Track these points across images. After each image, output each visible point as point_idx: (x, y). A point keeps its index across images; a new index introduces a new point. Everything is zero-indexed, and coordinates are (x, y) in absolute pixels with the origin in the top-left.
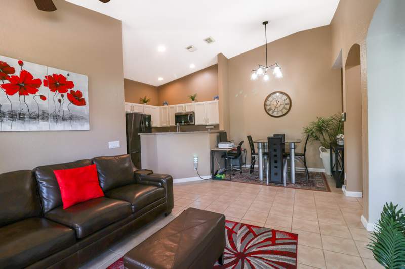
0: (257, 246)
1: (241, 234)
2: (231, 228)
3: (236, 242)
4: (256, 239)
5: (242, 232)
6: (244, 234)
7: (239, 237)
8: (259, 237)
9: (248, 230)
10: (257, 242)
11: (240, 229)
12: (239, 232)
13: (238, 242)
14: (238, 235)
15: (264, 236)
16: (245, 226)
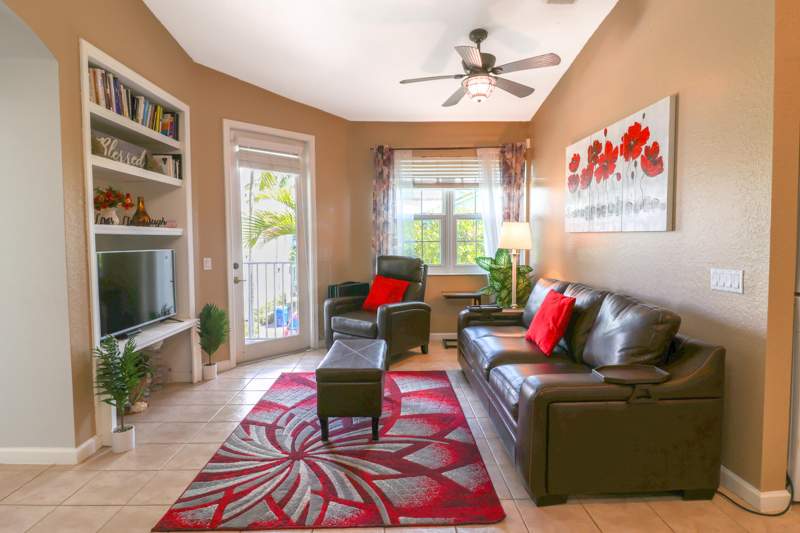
0: (268, 476)
1: (303, 494)
2: (332, 504)
3: (309, 475)
4: (268, 490)
5: (300, 500)
6: (295, 496)
7: (306, 486)
8: (260, 497)
9: (285, 510)
10: (266, 485)
11: (308, 506)
12: (308, 497)
13: (306, 476)
14: (309, 489)
15: (248, 501)
16: (295, 518)
